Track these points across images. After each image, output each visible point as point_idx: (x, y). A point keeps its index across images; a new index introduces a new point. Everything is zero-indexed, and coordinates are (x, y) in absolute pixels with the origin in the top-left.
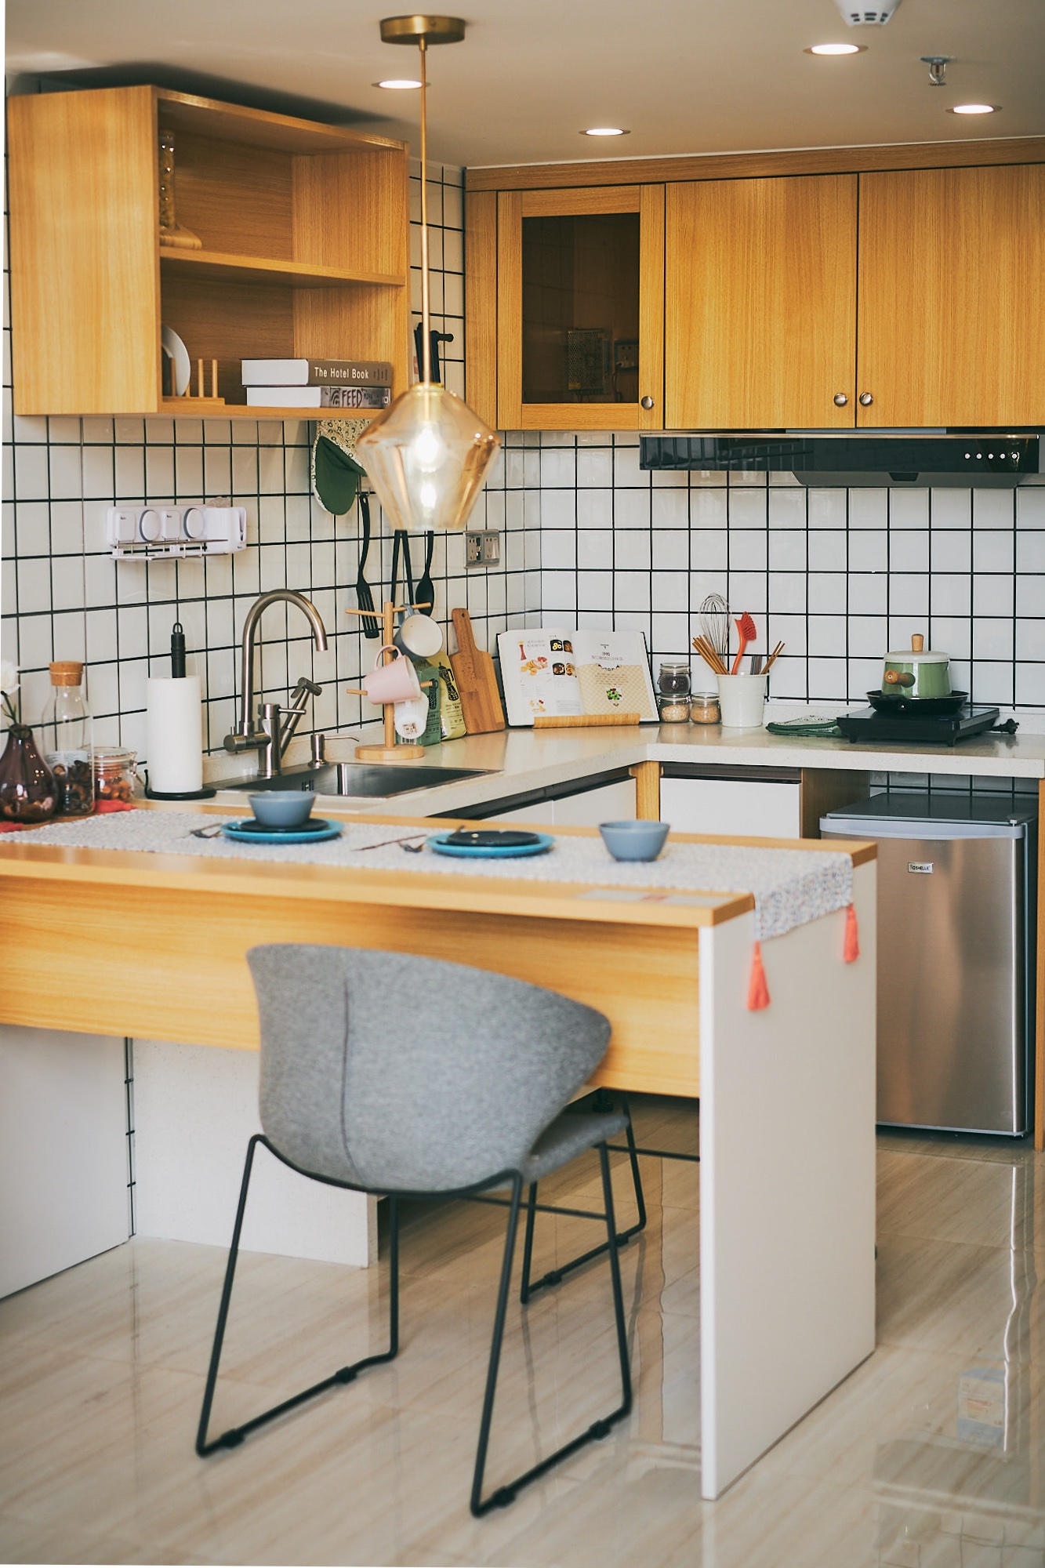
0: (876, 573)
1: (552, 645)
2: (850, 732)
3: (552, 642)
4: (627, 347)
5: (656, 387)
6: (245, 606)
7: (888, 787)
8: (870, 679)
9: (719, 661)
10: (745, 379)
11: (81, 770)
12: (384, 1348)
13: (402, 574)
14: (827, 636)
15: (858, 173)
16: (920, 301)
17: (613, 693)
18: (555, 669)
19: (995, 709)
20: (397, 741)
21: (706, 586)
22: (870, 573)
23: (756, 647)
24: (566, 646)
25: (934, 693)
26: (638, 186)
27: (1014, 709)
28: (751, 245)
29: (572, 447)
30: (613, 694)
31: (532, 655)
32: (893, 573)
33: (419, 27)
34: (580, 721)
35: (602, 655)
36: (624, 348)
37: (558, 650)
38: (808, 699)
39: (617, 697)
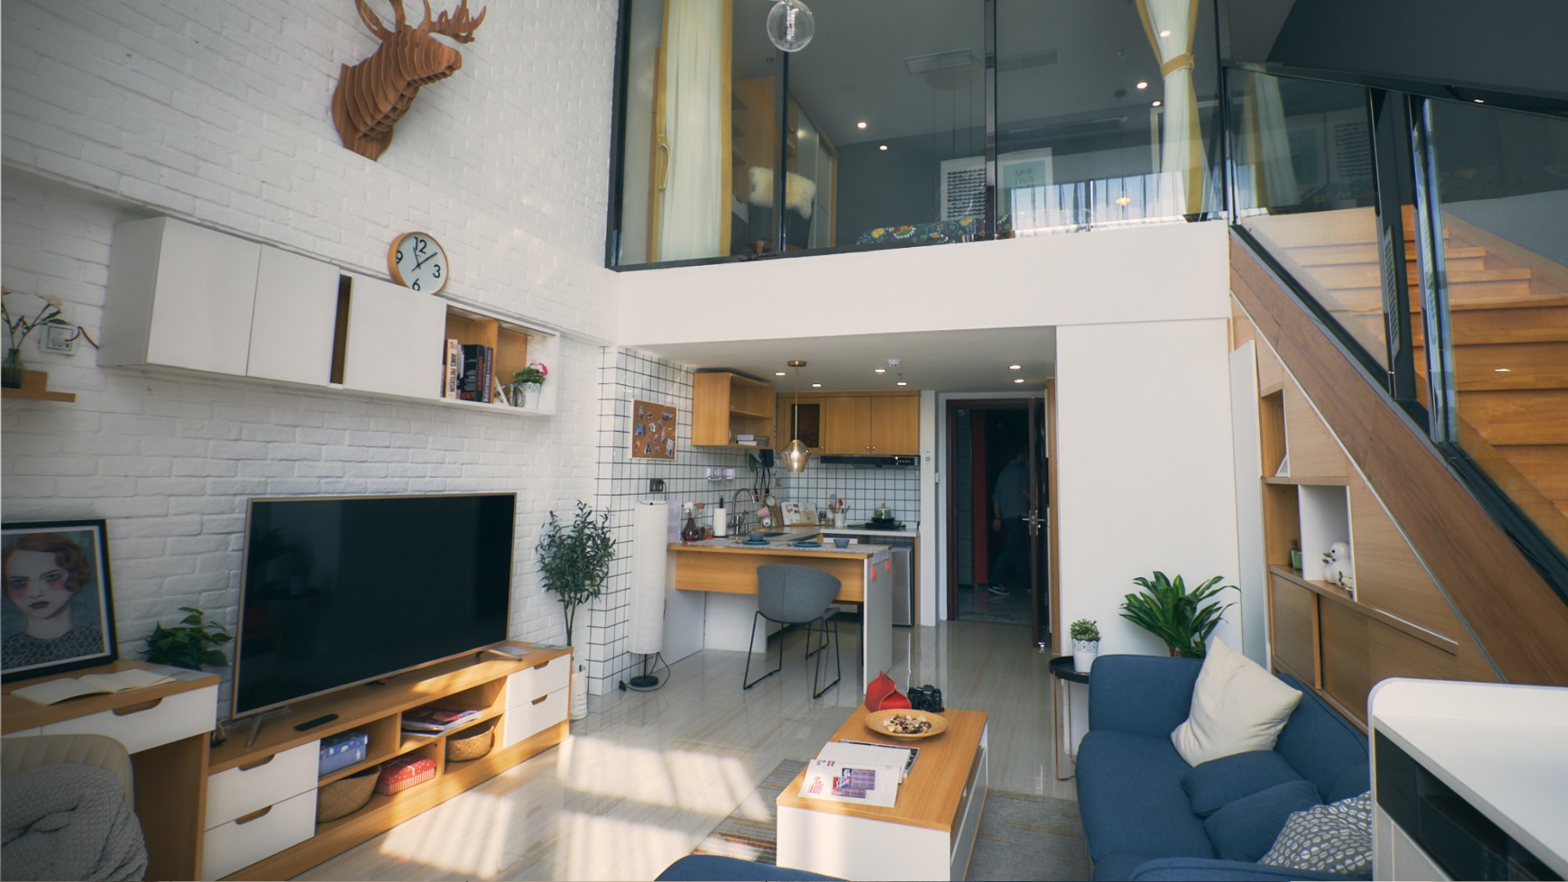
2: (868, 527)
5: (823, 444)
6: (733, 493)
7: (878, 539)
8: (870, 515)
9: (833, 509)
11: (703, 529)
12: (778, 668)
13: (763, 487)
14: (860, 504)
18: (795, 512)
19: (901, 522)
20: (764, 527)
21: (831, 492)
23: (843, 507)
24: (797, 506)
25: (888, 518)
27: (904, 521)
30: (808, 518)
31: (789, 508)
33: (797, 363)
34: (801, 524)
35: (806, 509)
37: (795, 507)
39: (810, 518)
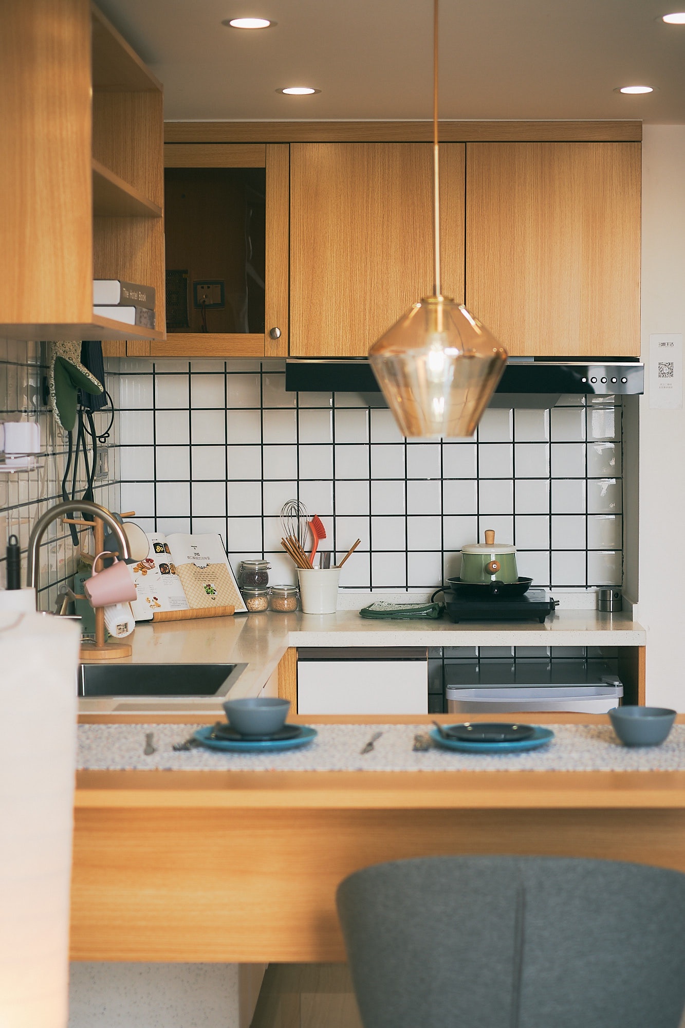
0: (431, 479)
1: (155, 549)
3: (155, 545)
4: (206, 286)
5: (281, 320)
7: (443, 658)
9: (293, 555)
10: (365, 315)
15: (465, 142)
16: (521, 251)
17: (209, 588)
18: (162, 569)
22: (426, 479)
24: (166, 548)
26: (264, 145)
27: (551, 589)
28: (370, 200)
29: (151, 374)
32: (446, 479)
34: (189, 614)
35: (194, 556)
36: (203, 288)
37: (161, 552)
38: (371, 588)
39: (213, 592)
